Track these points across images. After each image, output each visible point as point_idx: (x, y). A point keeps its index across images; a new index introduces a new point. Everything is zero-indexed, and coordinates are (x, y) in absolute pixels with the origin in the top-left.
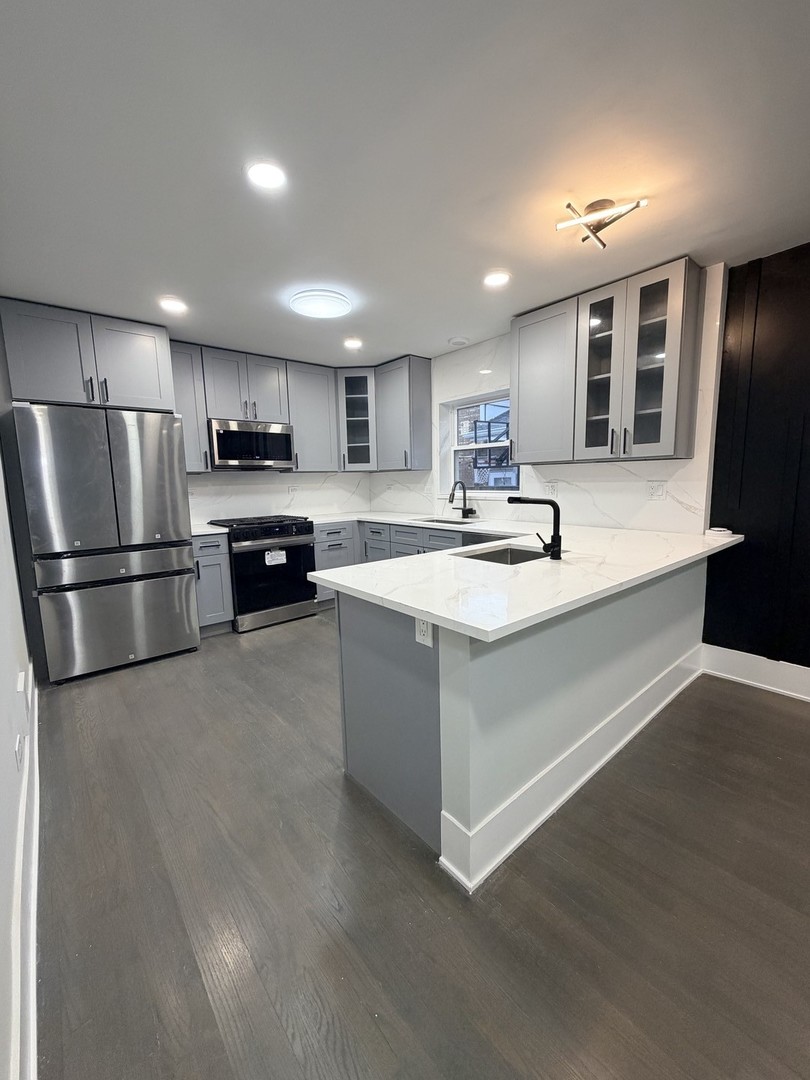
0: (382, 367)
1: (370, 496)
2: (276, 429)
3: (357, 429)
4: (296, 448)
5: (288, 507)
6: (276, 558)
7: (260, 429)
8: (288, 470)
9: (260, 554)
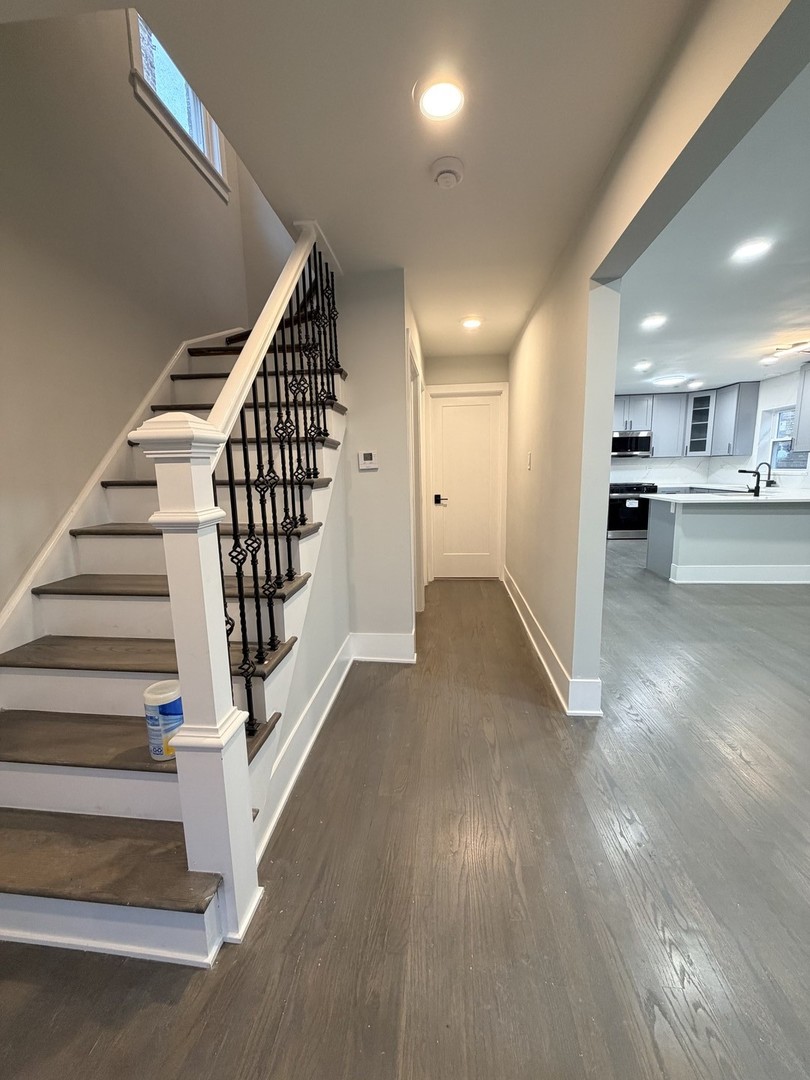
0: (721, 390)
1: (708, 473)
2: (643, 434)
3: (699, 430)
4: (653, 444)
5: (644, 478)
6: (632, 504)
7: (634, 436)
8: (648, 457)
9: (624, 501)
